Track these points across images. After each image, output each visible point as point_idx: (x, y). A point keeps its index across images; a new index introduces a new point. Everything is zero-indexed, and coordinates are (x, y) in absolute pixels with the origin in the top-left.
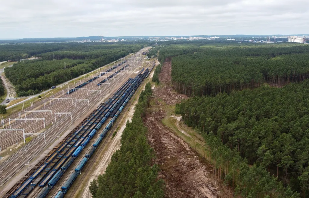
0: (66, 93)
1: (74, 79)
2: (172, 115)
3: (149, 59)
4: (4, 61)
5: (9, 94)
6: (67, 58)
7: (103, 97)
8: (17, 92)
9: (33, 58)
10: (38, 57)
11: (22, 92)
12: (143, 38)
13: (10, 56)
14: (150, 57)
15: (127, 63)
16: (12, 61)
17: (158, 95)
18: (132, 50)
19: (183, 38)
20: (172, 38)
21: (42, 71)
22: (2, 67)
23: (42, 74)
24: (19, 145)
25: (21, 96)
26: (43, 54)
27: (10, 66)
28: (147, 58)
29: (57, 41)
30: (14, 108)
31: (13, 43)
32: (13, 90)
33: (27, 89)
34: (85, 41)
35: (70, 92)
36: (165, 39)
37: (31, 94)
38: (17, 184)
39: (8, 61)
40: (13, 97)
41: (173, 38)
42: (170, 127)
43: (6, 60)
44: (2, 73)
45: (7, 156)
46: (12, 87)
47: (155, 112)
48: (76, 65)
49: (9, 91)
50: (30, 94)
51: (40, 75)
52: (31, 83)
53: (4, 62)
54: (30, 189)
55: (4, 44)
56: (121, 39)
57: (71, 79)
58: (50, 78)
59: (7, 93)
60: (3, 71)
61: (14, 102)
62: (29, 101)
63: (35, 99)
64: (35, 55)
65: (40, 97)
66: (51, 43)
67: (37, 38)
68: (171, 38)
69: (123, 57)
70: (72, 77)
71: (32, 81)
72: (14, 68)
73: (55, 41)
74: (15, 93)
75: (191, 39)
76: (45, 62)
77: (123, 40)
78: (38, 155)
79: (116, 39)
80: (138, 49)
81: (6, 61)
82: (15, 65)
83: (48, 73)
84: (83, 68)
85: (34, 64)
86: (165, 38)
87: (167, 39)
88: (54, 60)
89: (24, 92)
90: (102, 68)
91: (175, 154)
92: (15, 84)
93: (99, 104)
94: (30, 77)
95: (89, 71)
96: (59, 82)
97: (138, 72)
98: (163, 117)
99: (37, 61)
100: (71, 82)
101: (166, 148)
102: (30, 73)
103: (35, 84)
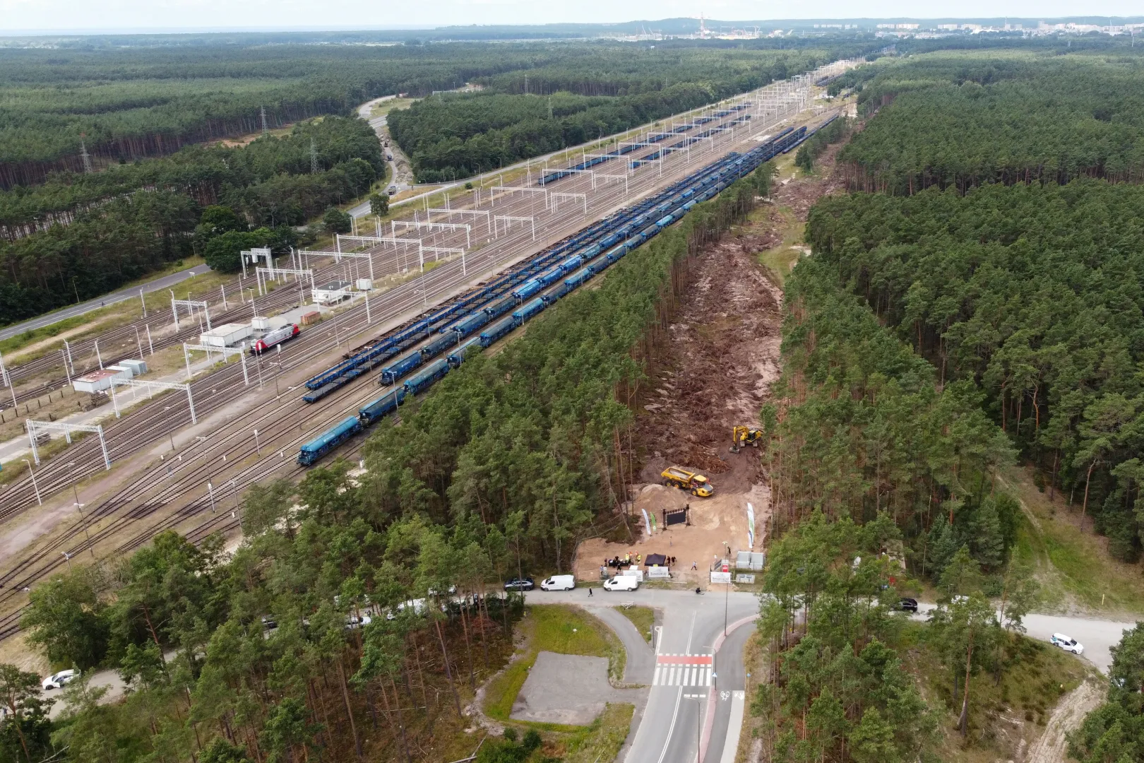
0: (536, 181)
1: (567, 150)
2: (794, 244)
3: (829, 100)
4: (387, 94)
5: (395, 176)
6: (568, 90)
7: (632, 194)
8: (415, 172)
9: (469, 88)
10: (484, 84)
11: (428, 171)
12: (855, 26)
13: (406, 80)
14: (835, 95)
15: (746, 112)
16: (410, 96)
17: (788, 198)
18: (786, 70)
19: (1012, 27)
20: (967, 29)
21: (483, 121)
22: (382, 110)
23: (483, 130)
24: (411, 274)
25: (423, 182)
26: (497, 78)
27: (401, 109)
28: (823, 94)
29: (552, 36)
30: (405, 205)
31: (418, 43)
32: (405, 168)
33: (440, 164)
34: (644, 37)
35: (548, 179)
36: (939, 31)
37: (448, 179)
38: (402, 327)
39: (398, 96)
40: (404, 184)
41: (971, 27)
42: (771, 267)
43: (393, 94)
44: (382, 127)
45: (384, 289)
46: (403, 162)
47: (755, 236)
48: (584, 109)
49: (395, 170)
50: (445, 178)
51: (476, 131)
52: (450, 150)
53: (389, 98)
54: (423, 333)
55: (389, 45)
56: (771, 30)
57: (560, 148)
58: (501, 139)
59: (391, 174)
60: (385, 123)
61: (405, 194)
62: (440, 195)
63: (456, 190)
64: (472, 79)
65: (469, 186)
66: (532, 41)
67: (492, 26)
68: (963, 27)
69: (744, 91)
70: (563, 144)
71: (452, 145)
72: (414, 112)
73: (547, 36)
74: (411, 174)
75: (1044, 30)
76: (501, 97)
77: (778, 33)
78: (445, 291)
79: (752, 30)
80: (812, 65)
81: (394, 97)
82: (416, 104)
83: (501, 126)
84: (601, 118)
85: (468, 102)
86: (940, 27)
87: (947, 31)
88: (527, 95)
89: (432, 171)
90: (660, 122)
91: (742, 311)
92: (410, 155)
93: (613, 210)
94: (448, 134)
95: (621, 130)
96: (522, 155)
97: (767, 137)
98: (768, 248)
99: (478, 95)
100: (556, 158)
101: (727, 301)
102: (451, 124)
103: (461, 151)
